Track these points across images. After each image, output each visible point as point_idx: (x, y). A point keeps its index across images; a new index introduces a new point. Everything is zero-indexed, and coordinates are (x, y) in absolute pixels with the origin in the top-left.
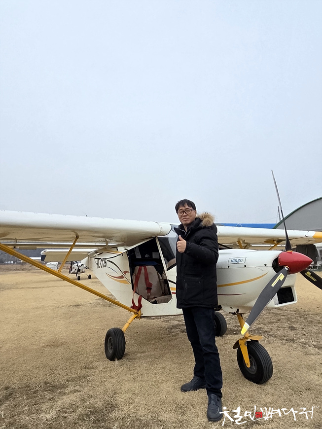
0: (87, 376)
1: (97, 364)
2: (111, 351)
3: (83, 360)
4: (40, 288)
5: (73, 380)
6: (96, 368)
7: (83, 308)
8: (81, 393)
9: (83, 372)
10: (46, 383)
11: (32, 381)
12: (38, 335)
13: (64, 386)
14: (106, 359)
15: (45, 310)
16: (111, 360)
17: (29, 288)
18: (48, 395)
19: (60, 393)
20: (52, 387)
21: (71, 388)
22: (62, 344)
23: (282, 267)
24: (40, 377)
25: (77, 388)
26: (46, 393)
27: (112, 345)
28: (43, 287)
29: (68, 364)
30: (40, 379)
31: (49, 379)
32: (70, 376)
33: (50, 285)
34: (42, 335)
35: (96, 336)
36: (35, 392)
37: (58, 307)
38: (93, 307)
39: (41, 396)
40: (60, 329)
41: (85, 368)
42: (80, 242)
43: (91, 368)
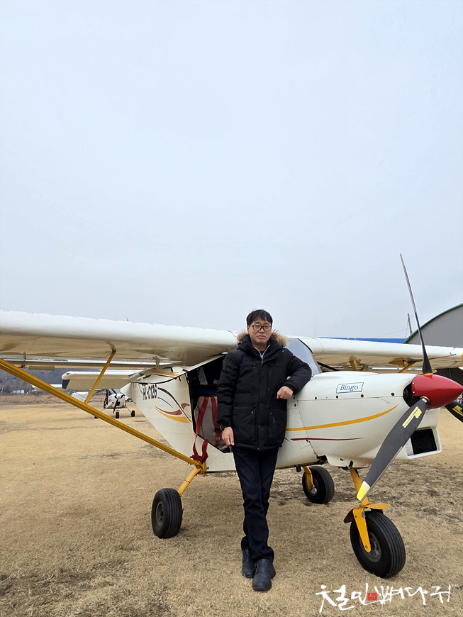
0: (125, 561)
1: (139, 542)
2: (160, 524)
3: (119, 537)
4: (60, 429)
5: (103, 566)
6: (138, 549)
7: (121, 459)
8: (114, 587)
9: (119, 553)
10: (62, 571)
11: (41, 567)
12: (54, 498)
13: (88, 577)
14: (154, 536)
15: (66, 461)
16: (160, 537)
17: (45, 429)
18: (64, 590)
19: (82, 587)
20: (71, 576)
21: (99, 579)
22: (89, 512)
23: (418, 398)
24: (54, 562)
25: (109, 579)
26: (62, 586)
27: (162, 514)
28: (65, 428)
29: (96, 541)
30: (54, 564)
31: (67, 564)
32: (99, 560)
33: (75, 425)
34: (61, 498)
35: (140, 500)
36: (45, 585)
37: (86, 457)
38: (138, 458)
39: (54, 590)
40: (88, 490)
41: (122, 549)
42: (119, 359)
43: (131, 549)
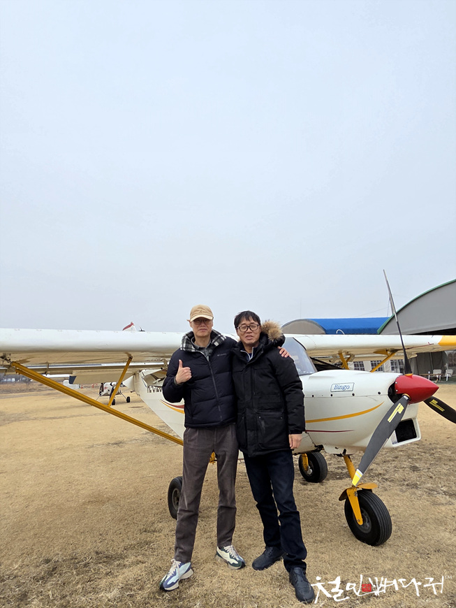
0: (150, 542)
1: (160, 525)
3: (141, 521)
5: (132, 547)
6: (160, 531)
7: (127, 447)
8: (146, 564)
9: (143, 536)
10: (97, 553)
11: (79, 550)
12: (74, 488)
13: (121, 557)
15: (74, 451)
17: (45, 418)
18: (104, 569)
19: (118, 565)
20: (106, 557)
21: (132, 559)
22: (109, 499)
23: (400, 396)
25: (140, 558)
26: (101, 565)
28: (65, 417)
29: (122, 526)
30: (89, 547)
31: (101, 547)
32: (128, 542)
33: (73, 414)
34: (80, 487)
35: (153, 486)
36: (85, 565)
37: (92, 446)
39: (94, 570)
40: (102, 479)
41: (145, 531)
43: (154, 531)
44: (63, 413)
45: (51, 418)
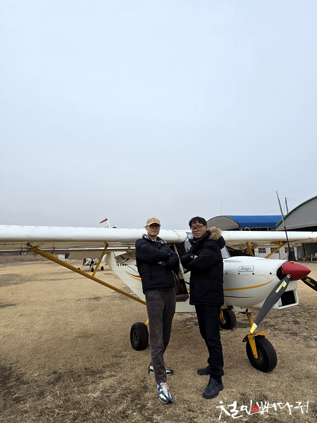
0: (119, 363)
1: (125, 353)
2: (136, 343)
3: (113, 350)
4: (58, 280)
5: (108, 366)
6: (125, 357)
7: (102, 301)
8: (117, 377)
9: (115, 359)
10: (85, 369)
11: (74, 367)
12: (69, 327)
13: (101, 372)
14: (132, 349)
16: (136, 350)
18: (90, 379)
19: (99, 377)
20: (91, 372)
21: (108, 373)
22: (92, 335)
23: (285, 276)
24: (80, 364)
25: (113, 373)
26: (88, 377)
27: (137, 337)
28: (60, 279)
29: (100, 353)
31: (88, 365)
32: (105, 363)
33: (66, 277)
34: (73, 327)
36: (78, 376)
37: (80, 300)
38: (112, 300)
39: (85, 379)
40: (87, 321)
41: (116, 356)
43: (121, 357)
44: (59, 277)
45: (51, 280)
